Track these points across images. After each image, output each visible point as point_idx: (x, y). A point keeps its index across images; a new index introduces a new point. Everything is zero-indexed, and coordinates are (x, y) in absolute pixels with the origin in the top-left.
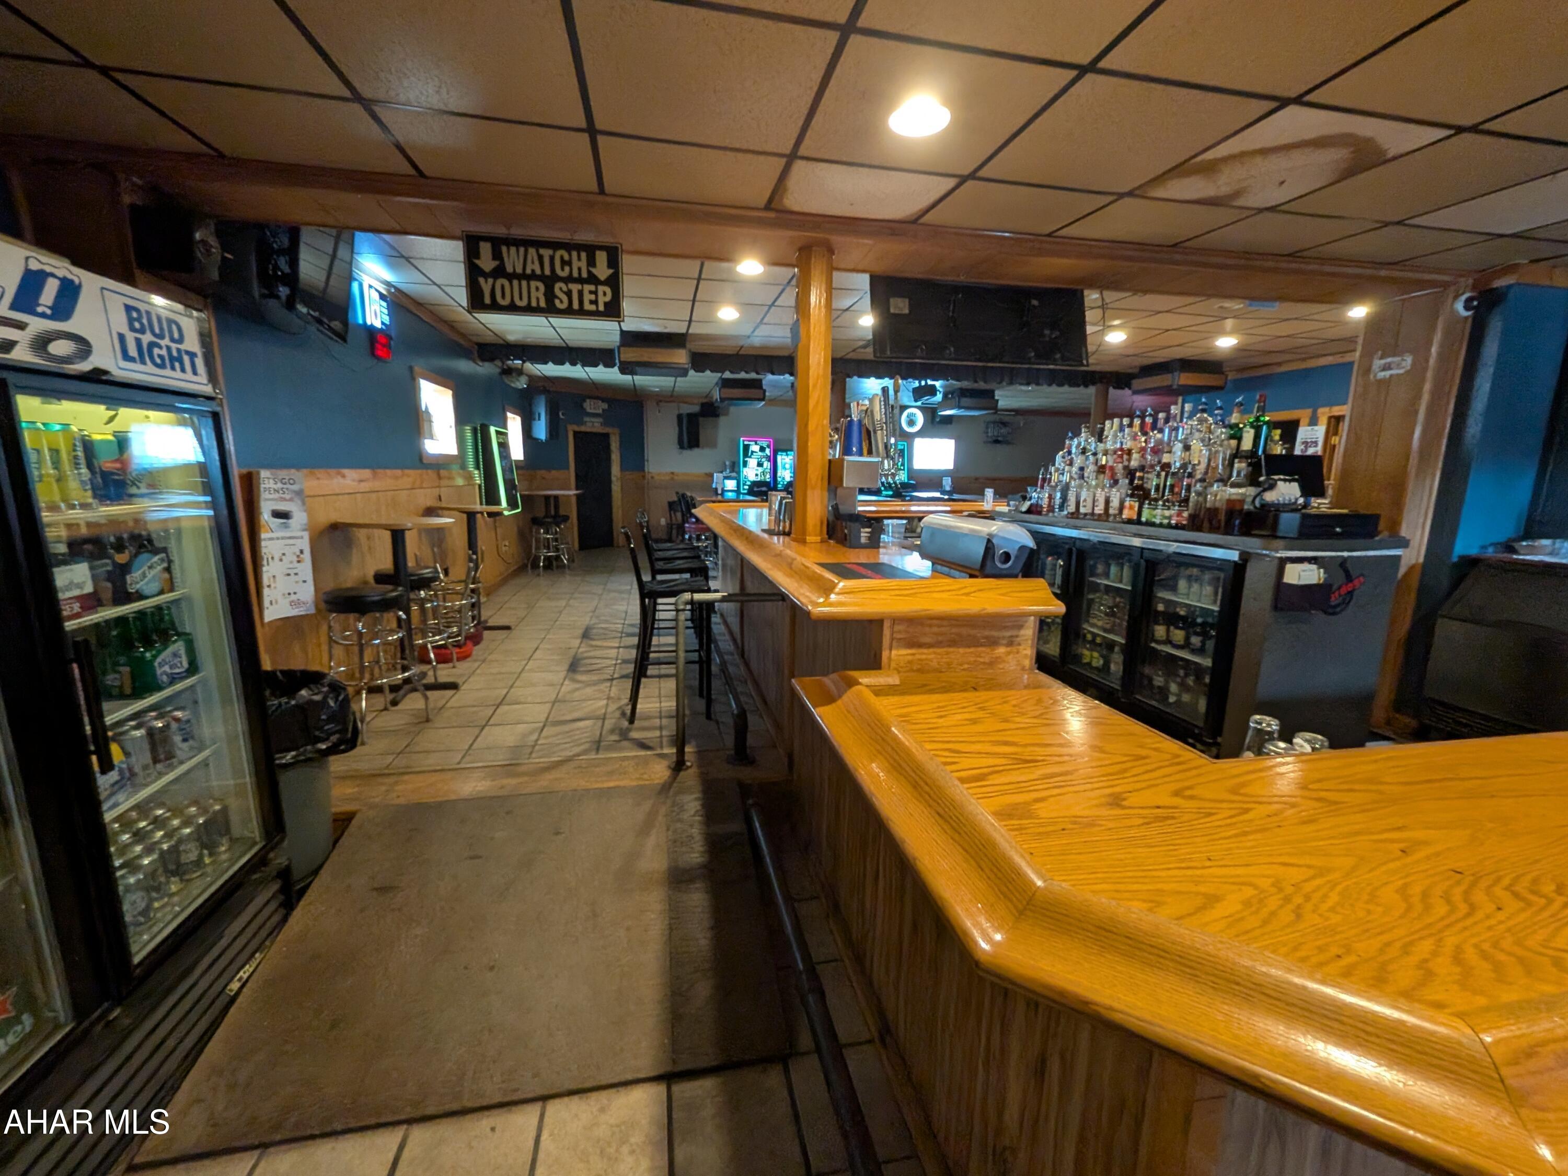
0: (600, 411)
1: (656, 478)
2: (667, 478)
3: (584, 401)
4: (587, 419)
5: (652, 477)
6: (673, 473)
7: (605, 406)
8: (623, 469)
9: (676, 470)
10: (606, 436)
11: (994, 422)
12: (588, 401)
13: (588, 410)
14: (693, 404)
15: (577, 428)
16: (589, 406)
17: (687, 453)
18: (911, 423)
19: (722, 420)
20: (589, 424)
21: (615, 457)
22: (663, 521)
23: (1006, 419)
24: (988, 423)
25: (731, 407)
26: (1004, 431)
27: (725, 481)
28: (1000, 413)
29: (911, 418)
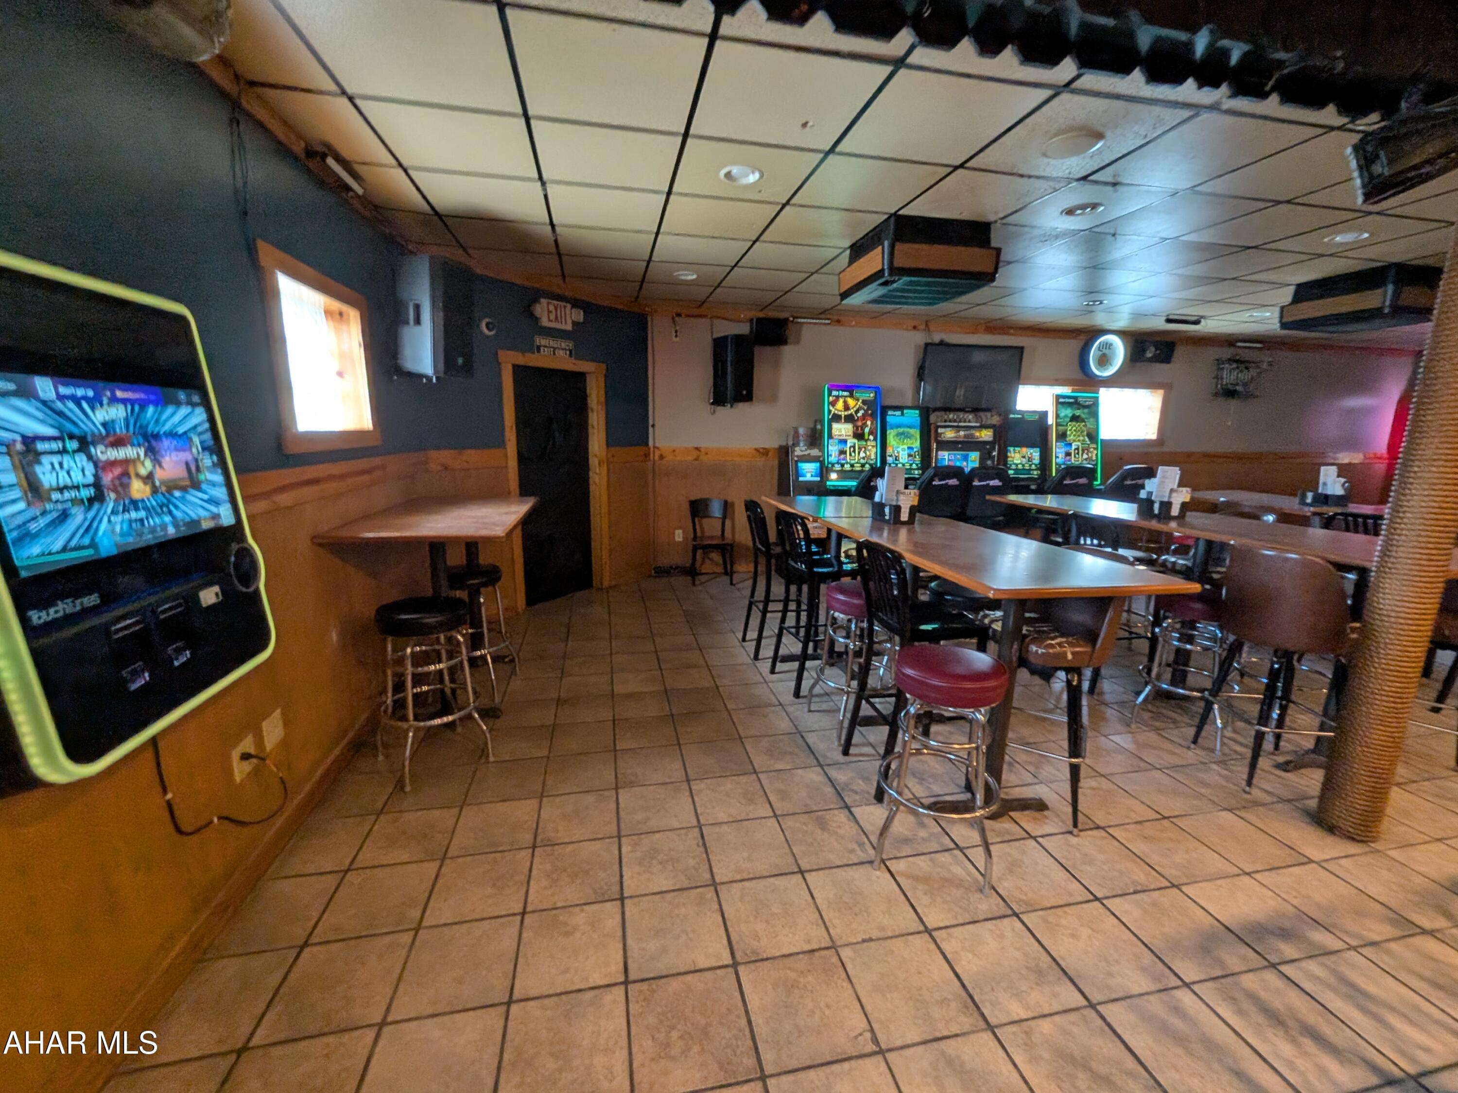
0: (569, 327)
1: (669, 458)
2: (690, 458)
3: (536, 300)
4: (540, 341)
5: (662, 457)
6: (697, 449)
7: (579, 315)
8: (611, 442)
9: (703, 444)
10: (580, 377)
11: (1230, 361)
12: (544, 301)
13: (545, 322)
14: (739, 321)
15: (521, 359)
16: (544, 310)
17: (724, 412)
18: (1104, 360)
19: (787, 350)
20: (544, 351)
21: (597, 420)
22: (679, 536)
23: (1247, 355)
24: (1219, 362)
25: (805, 327)
26: (1245, 376)
27: (800, 464)
28: (1239, 344)
29: (1104, 351)
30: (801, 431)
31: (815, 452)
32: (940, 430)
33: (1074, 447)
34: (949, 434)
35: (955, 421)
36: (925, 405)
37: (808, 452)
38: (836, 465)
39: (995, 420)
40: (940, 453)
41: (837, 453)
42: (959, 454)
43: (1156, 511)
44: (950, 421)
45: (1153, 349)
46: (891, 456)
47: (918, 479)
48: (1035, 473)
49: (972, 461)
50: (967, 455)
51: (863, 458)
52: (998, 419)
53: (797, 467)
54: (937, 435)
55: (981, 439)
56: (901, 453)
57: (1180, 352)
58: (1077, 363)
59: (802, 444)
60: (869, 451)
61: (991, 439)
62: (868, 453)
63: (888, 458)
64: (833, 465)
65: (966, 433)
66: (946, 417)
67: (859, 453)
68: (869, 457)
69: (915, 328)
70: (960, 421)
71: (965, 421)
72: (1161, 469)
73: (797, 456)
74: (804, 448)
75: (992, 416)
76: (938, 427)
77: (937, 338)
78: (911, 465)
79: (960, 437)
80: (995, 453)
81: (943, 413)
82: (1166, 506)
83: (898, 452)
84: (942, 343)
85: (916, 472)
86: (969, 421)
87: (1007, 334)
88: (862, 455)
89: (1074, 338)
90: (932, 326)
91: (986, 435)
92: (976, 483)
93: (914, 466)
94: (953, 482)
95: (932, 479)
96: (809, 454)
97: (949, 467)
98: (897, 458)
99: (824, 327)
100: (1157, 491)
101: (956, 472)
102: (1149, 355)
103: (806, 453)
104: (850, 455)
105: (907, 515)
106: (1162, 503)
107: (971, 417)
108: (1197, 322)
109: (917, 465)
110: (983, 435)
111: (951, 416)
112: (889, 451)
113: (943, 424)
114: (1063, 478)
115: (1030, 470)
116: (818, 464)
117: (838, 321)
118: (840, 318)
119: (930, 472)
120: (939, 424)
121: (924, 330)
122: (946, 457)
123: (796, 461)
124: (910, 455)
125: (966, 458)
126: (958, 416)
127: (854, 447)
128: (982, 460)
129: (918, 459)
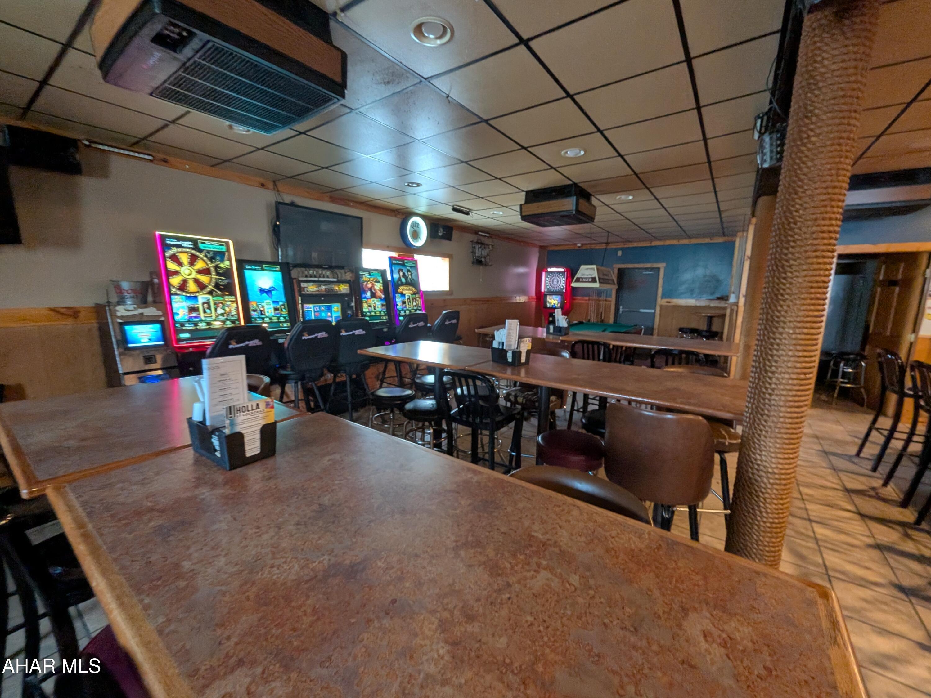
11: (477, 242)
18: (416, 235)
23: (484, 240)
24: (472, 243)
25: (113, 158)
26: (485, 253)
27: (127, 328)
28: (480, 233)
29: (415, 228)
30: (125, 285)
31: (151, 311)
32: (303, 285)
33: (407, 297)
34: (312, 288)
35: (315, 277)
36: (285, 261)
37: (140, 311)
38: (187, 325)
39: (349, 276)
40: (305, 305)
41: (186, 311)
42: (323, 306)
43: (510, 360)
44: (311, 276)
45: (442, 230)
46: (255, 311)
47: (288, 331)
48: (384, 318)
49: (335, 312)
50: (331, 306)
51: (222, 315)
52: (351, 275)
53: (123, 333)
54: (301, 289)
55: (339, 293)
56: (266, 307)
57: (455, 234)
58: (399, 236)
59: (129, 302)
60: (228, 306)
61: (348, 292)
62: (227, 309)
63: (252, 313)
64: (182, 325)
65: (327, 287)
66: (306, 273)
67: (216, 309)
68: (229, 314)
69: (263, 185)
70: (320, 277)
71: (324, 277)
72: (507, 321)
73: (122, 317)
74: (131, 308)
75: (345, 273)
76: (299, 282)
77: (287, 199)
78: (279, 318)
79: (321, 290)
80: (353, 304)
81: (303, 269)
82: (517, 354)
83: (263, 307)
84: (292, 204)
85: (285, 325)
86: (328, 277)
87: (348, 205)
88: (220, 311)
89: (396, 216)
90: (279, 185)
91: (343, 289)
92: (343, 333)
93: (282, 319)
94: (322, 335)
95: (301, 334)
96: (142, 314)
97: (316, 320)
98: (262, 313)
99: (143, 163)
100: (507, 342)
101: (323, 325)
102: (440, 234)
103: (136, 313)
104: (205, 312)
105: (258, 444)
106: (514, 353)
107: (328, 273)
108: (467, 213)
109: (285, 318)
110: (341, 289)
111: (311, 272)
112: (253, 305)
113: (305, 279)
114: (408, 323)
115: (381, 316)
116: (158, 326)
117: (165, 161)
118: (168, 158)
119: (298, 326)
120: (301, 279)
121: (274, 189)
122: (312, 310)
123: (122, 325)
124: (276, 309)
125: (329, 309)
126: (317, 272)
127: (208, 303)
128: (343, 311)
129: (285, 312)
